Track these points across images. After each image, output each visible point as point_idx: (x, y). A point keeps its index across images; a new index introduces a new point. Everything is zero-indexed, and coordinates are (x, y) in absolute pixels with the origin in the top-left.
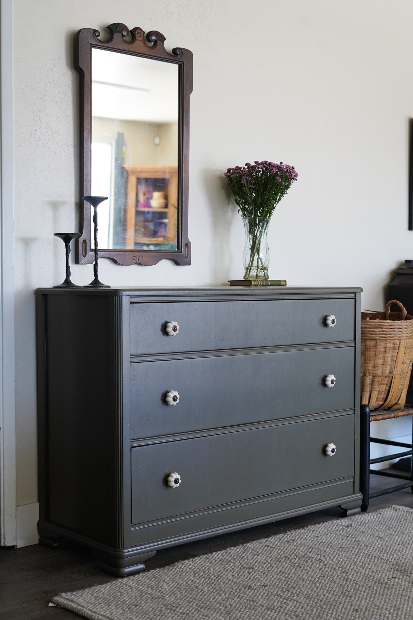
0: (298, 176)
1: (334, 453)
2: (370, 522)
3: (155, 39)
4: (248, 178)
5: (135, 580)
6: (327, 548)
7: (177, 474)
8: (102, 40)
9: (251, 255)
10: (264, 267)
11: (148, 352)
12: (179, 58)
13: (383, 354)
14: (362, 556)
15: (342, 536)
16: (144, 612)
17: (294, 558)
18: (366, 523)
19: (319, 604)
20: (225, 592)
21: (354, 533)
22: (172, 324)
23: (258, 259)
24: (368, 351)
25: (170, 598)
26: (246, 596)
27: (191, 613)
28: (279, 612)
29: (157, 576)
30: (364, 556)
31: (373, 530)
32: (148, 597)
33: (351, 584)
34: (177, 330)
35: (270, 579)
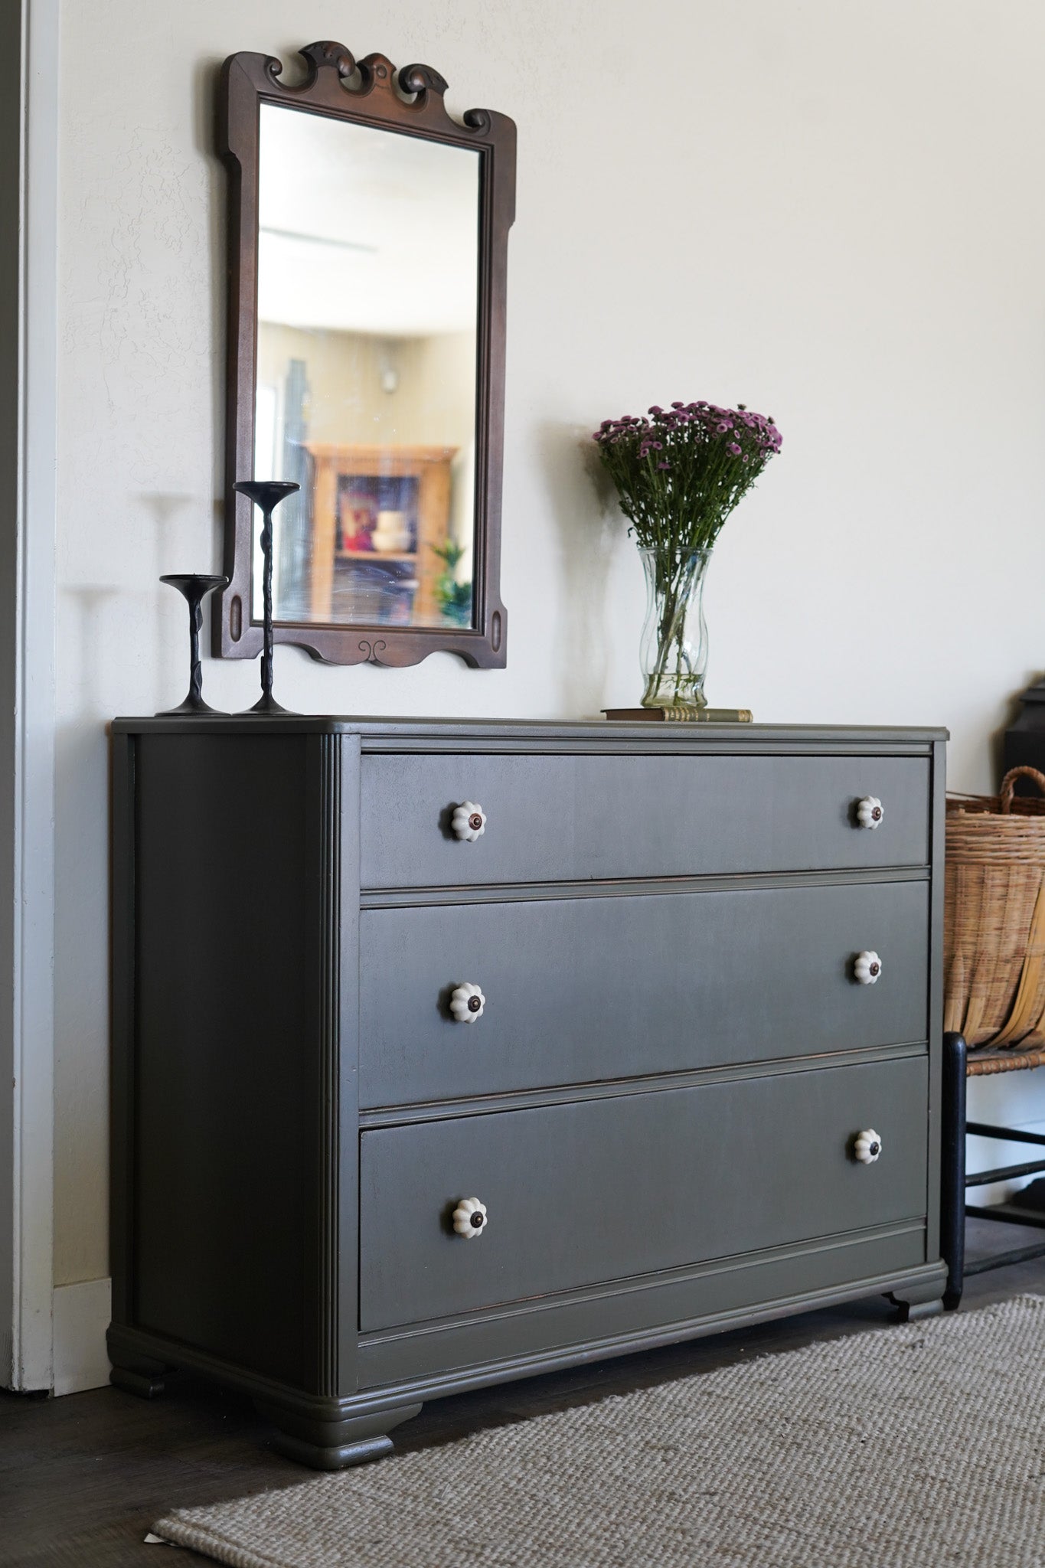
0: (784, 442)
1: (877, 1156)
2: (969, 1335)
3: (420, 86)
4: (655, 444)
5: (369, 1477)
6: (864, 1399)
7: (477, 1201)
8: (287, 84)
9: (661, 645)
10: (695, 676)
11: (403, 883)
12: (483, 136)
13: (1000, 902)
14: (958, 1419)
15: (901, 1369)
16: (399, 1558)
17: (781, 1423)
18: (960, 1337)
19: (857, 1540)
20: (607, 1509)
21: (930, 1363)
22: (468, 809)
23: (678, 654)
24: (961, 892)
25: (463, 1523)
26: (663, 1517)
27: (523, 1561)
28: (754, 1559)
29: (426, 1467)
30: (963, 1420)
31: (978, 1356)
32: (405, 1522)
33: (936, 1489)
34: (480, 825)
35: (722, 1476)
